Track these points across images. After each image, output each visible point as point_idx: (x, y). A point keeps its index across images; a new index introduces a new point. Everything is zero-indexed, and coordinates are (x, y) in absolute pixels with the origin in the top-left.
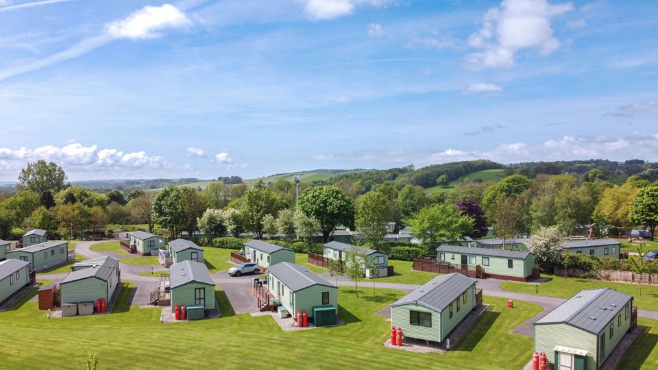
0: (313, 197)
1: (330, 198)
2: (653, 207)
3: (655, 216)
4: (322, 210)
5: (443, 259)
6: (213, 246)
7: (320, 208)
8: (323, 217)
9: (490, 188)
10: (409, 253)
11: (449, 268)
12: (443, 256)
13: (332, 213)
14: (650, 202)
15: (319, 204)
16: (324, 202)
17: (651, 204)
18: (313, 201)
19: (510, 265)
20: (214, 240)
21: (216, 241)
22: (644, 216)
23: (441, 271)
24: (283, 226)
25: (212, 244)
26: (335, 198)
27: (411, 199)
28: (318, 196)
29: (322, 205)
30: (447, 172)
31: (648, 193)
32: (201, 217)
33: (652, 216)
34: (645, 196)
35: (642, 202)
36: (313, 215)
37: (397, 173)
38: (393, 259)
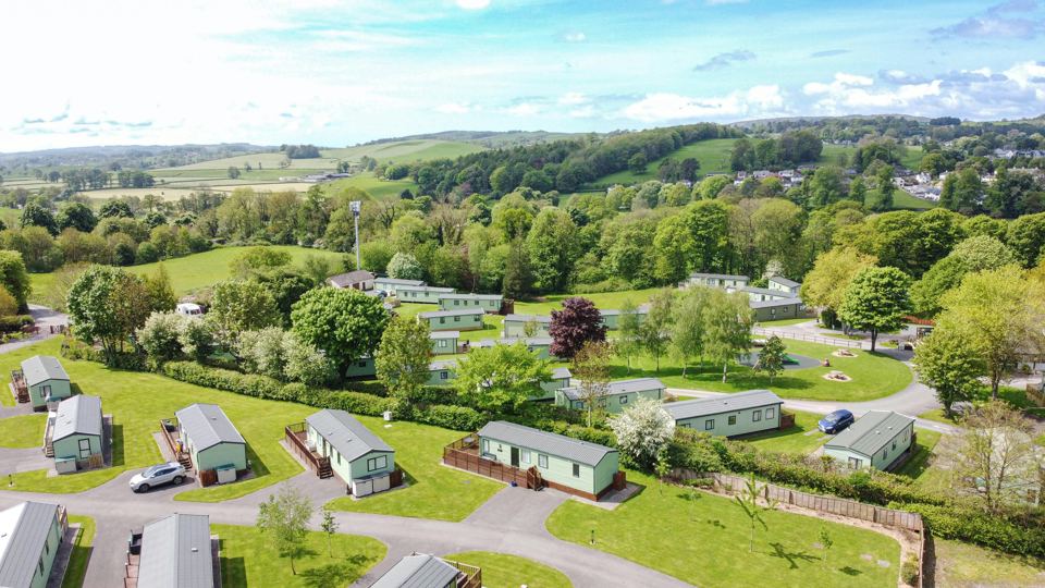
0: (312, 312)
1: (342, 314)
2: (875, 303)
3: (876, 318)
4: (326, 335)
5: (486, 449)
6: (165, 374)
7: (323, 331)
8: (330, 345)
9: (668, 220)
10: (455, 418)
11: (493, 467)
12: (486, 443)
13: (344, 340)
14: (870, 296)
15: (321, 326)
16: (331, 322)
17: (872, 299)
18: (311, 319)
19: (576, 471)
20: (165, 366)
21: (168, 368)
22: (860, 317)
23: (481, 470)
24: (267, 356)
25: (164, 371)
26: (350, 313)
27: (550, 234)
28: (321, 310)
29: (326, 327)
30: (646, 147)
31: (869, 280)
32: (142, 326)
33: (872, 318)
34: (865, 283)
35: (858, 293)
36: (313, 343)
37: (567, 149)
38: (433, 425)
